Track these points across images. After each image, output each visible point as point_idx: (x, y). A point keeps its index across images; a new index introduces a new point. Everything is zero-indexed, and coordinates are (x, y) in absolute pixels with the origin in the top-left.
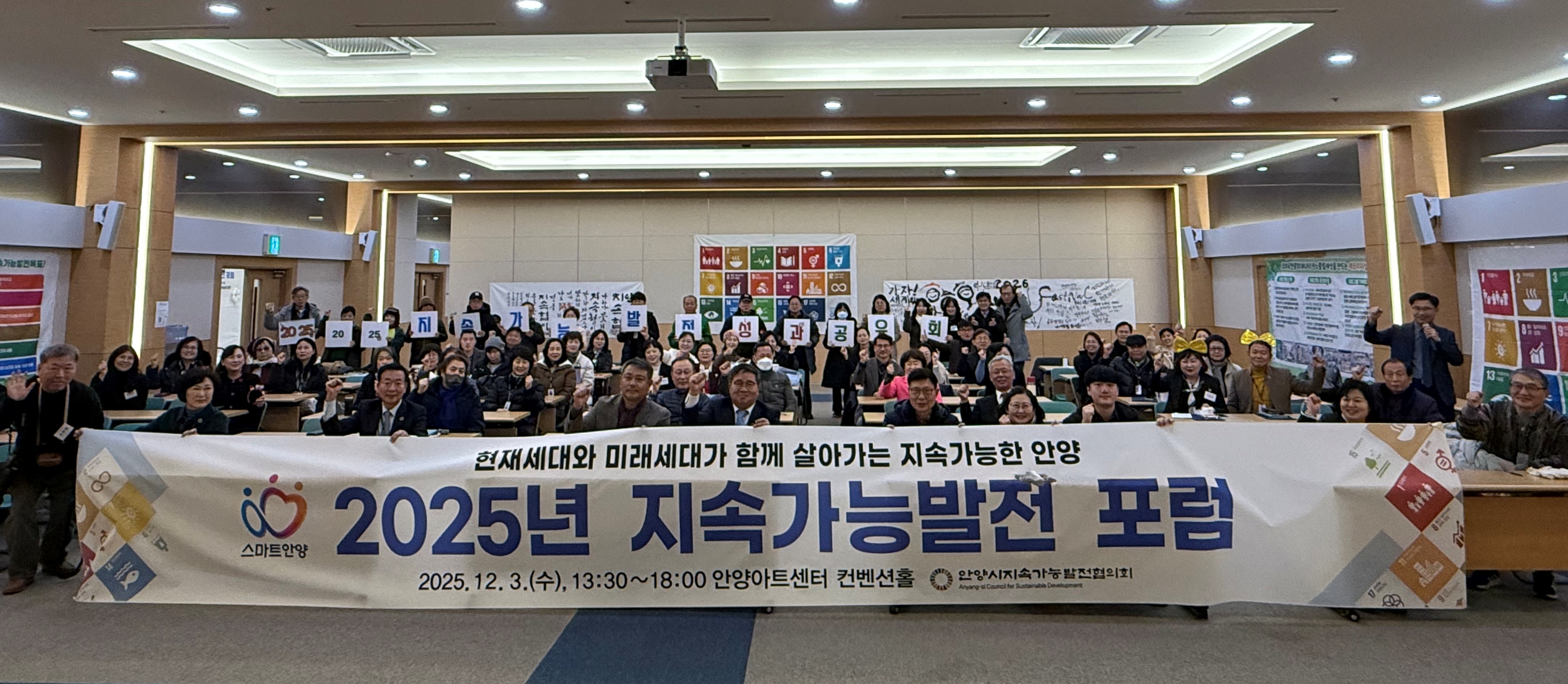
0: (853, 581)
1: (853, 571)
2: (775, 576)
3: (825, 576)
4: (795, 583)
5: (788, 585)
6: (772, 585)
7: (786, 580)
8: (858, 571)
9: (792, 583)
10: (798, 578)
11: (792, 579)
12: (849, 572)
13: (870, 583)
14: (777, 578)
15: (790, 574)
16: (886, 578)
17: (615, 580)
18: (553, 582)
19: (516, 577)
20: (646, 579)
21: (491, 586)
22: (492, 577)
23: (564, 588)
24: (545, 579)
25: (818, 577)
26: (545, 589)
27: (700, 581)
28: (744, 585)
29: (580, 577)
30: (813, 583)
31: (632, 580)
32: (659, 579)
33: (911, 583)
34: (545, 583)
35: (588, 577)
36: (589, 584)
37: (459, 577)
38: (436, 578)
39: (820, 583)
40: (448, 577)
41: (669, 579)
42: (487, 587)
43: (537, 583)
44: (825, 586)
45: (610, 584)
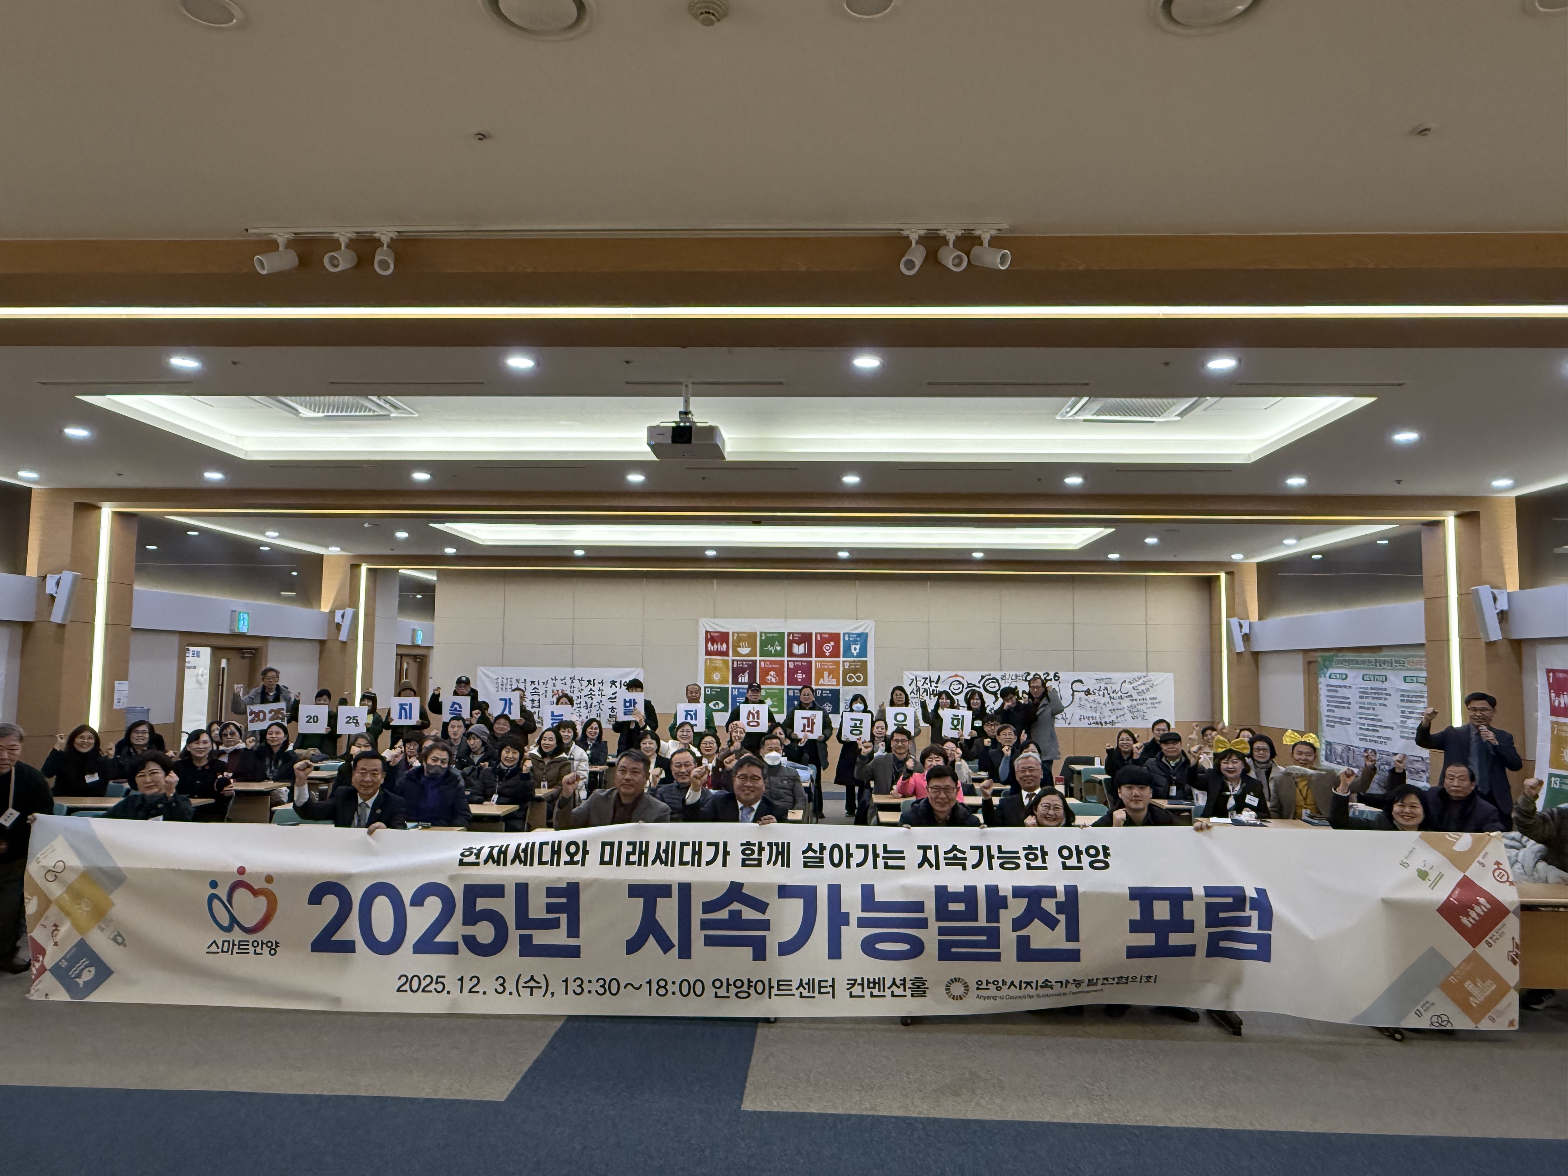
0: (863, 991)
1: (863, 979)
2: (779, 985)
3: (833, 986)
4: (801, 993)
5: (793, 995)
6: (776, 995)
7: (791, 990)
8: (868, 979)
9: (797, 993)
10: (805, 989)
11: (797, 989)
12: (859, 981)
13: (882, 993)
14: (781, 987)
15: (795, 984)
16: (899, 987)
17: (607, 986)
18: (540, 987)
19: (501, 981)
20: (641, 985)
21: (473, 990)
22: (475, 981)
23: (553, 994)
24: (532, 984)
25: (826, 987)
26: (531, 994)
27: (699, 991)
28: (746, 995)
29: (570, 981)
30: (820, 993)
31: (625, 987)
32: (655, 987)
33: (925, 993)
34: (532, 988)
35: (579, 982)
36: (579, 990)
37: (440, 980)
38: (416, 980)
39: (829, 993)
40: (428, 980)
41: (664, 987)
42: (470, 991)
43: (523, 987)
44: (833, 997)
45: (601, 991)
